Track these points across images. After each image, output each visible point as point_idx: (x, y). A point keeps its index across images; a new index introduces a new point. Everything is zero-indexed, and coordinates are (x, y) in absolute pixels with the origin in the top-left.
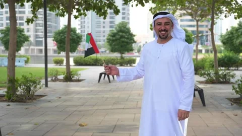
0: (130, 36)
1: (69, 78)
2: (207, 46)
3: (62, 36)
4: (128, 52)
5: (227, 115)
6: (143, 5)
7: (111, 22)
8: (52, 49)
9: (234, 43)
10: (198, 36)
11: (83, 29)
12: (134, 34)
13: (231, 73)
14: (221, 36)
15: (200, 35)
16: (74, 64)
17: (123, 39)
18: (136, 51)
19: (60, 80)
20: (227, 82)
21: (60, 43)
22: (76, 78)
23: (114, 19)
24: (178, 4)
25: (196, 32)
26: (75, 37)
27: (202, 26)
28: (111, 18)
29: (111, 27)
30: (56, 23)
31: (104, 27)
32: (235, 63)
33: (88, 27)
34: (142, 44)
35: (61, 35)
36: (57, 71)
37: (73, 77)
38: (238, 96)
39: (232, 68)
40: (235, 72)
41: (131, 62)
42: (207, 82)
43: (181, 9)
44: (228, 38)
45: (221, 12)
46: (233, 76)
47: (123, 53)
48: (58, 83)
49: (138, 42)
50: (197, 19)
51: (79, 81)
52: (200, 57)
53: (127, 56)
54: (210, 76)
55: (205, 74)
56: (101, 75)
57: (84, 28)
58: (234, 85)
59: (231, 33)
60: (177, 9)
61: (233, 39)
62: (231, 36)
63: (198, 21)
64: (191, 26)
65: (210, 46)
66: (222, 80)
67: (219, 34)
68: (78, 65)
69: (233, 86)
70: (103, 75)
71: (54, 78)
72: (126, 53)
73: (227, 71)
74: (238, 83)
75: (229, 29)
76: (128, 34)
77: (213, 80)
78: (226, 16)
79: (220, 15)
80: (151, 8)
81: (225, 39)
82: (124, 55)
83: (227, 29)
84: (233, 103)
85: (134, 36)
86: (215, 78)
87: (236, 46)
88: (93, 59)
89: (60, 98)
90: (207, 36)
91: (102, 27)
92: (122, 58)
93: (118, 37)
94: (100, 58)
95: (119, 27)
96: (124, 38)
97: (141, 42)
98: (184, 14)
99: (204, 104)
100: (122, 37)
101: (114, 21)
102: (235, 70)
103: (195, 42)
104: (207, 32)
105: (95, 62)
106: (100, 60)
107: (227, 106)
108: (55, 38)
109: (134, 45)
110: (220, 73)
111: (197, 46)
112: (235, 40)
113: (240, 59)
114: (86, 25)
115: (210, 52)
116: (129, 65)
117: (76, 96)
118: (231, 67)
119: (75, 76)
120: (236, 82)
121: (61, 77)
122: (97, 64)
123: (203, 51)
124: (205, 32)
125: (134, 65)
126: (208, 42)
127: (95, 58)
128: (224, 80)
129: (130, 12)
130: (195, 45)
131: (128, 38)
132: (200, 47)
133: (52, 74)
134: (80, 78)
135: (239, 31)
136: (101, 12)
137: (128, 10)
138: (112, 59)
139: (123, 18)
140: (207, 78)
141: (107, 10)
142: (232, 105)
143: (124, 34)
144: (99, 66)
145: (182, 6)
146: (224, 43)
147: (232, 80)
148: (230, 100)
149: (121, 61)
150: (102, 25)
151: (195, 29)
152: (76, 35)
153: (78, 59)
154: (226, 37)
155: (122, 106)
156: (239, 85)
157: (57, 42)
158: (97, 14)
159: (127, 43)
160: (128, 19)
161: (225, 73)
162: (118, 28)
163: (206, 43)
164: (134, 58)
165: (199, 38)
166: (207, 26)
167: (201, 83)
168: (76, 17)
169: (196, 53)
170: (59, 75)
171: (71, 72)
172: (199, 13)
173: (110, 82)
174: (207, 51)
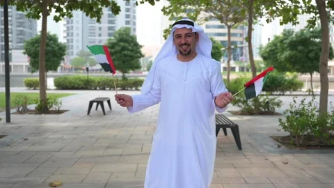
0: (135, 48)
1: (44, 108)
2: (241, 61)
3: (36, 47)
4: (133, 70)
5: (272, 163)
6: (153, 3)
7: (110, 28)
8: (26, 66)
9: (278, 57)
10: (229, 48)
11: (70, 38)
12: (140, 43)
13: (276, 101)
14: (260, 48)
15: (232, 47)
16: (55, 88)
17: (126, 52)
18: (146, 69)
19: (30, 112)
20: (271, 113)
21: (34, 57)
22: (54, 108)
23: (114, 23)
24: (201, 3)
25: (227, 43)
26: (57, 48)
27: (235, 35)
28: (111, 22)
29: (110, 35)
30: (31, 29)
31: (100, 35)
32: (280, 86)
33: (78, 35)
34: (153, 59)
35: (36, 45)
36: (26, 98)
37: (50, 107)
38: (288, 134)
39: (275, 93)
40: (281, 98)
41: (137, 84)
42: (243, 113)
43: (206, 11)
44: (271, 50)
45: (261, 15)
46: (278, 105)
47: (126, 72)
48: (27, 116)
49: (147, 56)
50: (229, 24)
51: (59, 112)
52: (233, 76)
53: (131, 75)
54: (247, 105)
55: (239, 101)
56: (91, 103)
57: (72, 36)
58: (281, 117)
59: (274, 44)
60: (201, 10)
61: (277, 53)
62: (274, 48)
63: (229, 27)
64: (220, 35)
65: (246, 61)
66: (263, 110)
67: (258, 46)
68: (61, 89)
69: (280, 120)
70: (95, 104)
71: (21, 109)
72: (131, 71)
73: (270, 97)
74: (286, 115)
75: (272, 39)
76: (132, 45)
77: (252, 110)
78: (268, 21)
79: (259, 18)
80: (164, 7)
81: (266, 53)
82: (127, 75)
83: (269, 39)
84: (280, 144)
85: (141, 46)
86: (253, 107)
87: (281, 62)
88: (82, 81)
89: (26, 139)
90: (242, 48)
91: (97, 34)
92: (124, 78)
93: (118, 48)
94: (92, 78)
95: (120, 35)
96: (128, 50)
97: (152, 57)
98: (211, 18)
99: (240, 147)
100: (124, 49)
101: (114, 27)
102: (280, 95)
103: (226, 56)
104: (242, 43)
105: (85, 85)
106: (93, 81)
107: (272, 149)
108: (26, 49)
109: (141, 60)
110: (261, 100)
111: (229, 62)
112: (279, 54)
113: (286, 80)
114: (75, 32)
115: (245, 70)
116: (134, 89)
117: (51, 137)
118: (274, 91)
119: (54, 106)
120: (285, 113)
121: (32, 107)
122: (89, 87)
123: (237, 69)
124: (239, 43)
125: (140, 88)
126: (244, 57)
127: (86, 78)
128: (267, 110)
129: (137, 15)
130: (226, 61)
131: (132, 51)
132: (232, 64)
133: (19, 102)
134: (61, 109)
135: (284, 42)
136: (92, 11)
137: (134, 12)
138: (111, 80)
139: (128, 23)
140: (243, 107)
141: (101, 9)
142: (279, 146)
143: (126, 44)
144: (91, 89)
145: (208, 5)
146: (265, 58)
147: (277, 110)
148: (276, 139)
149: (122, 82)
150: (97, 32)
151: (226, 38)
152: (58, 45)
153: (61, 80)
154: (268, 50)
155: (119, 151)
156: (288, 117)
157: (29, 55)
158: (87, 15)
159: (131, 56)
160: (134, 24)
161: (267, 100)
162: (117, 36)
163: (240, 58)
164: (142, 78)
165: (231, 51)
166: (241, 35)
167: (235, 114)
168: (57, 19)
169: (227, 72)
170: (30, 104)
171: (48, 100)
172: (231, 16)
173: (104, 114)
174: (242, 69)
